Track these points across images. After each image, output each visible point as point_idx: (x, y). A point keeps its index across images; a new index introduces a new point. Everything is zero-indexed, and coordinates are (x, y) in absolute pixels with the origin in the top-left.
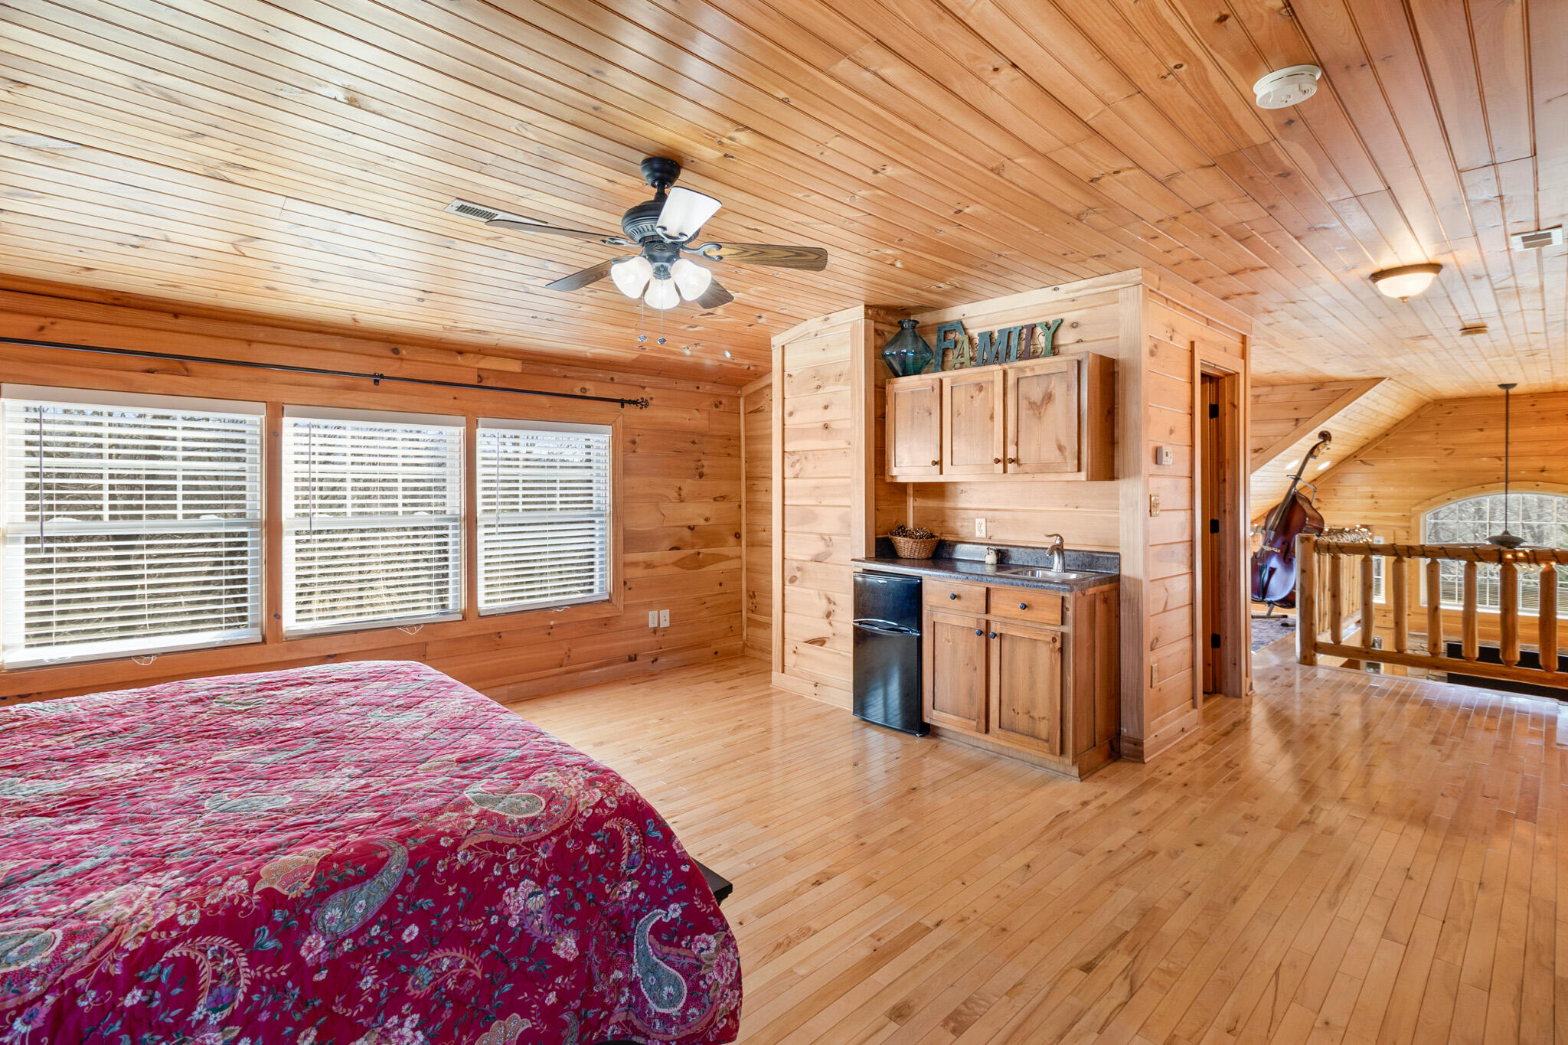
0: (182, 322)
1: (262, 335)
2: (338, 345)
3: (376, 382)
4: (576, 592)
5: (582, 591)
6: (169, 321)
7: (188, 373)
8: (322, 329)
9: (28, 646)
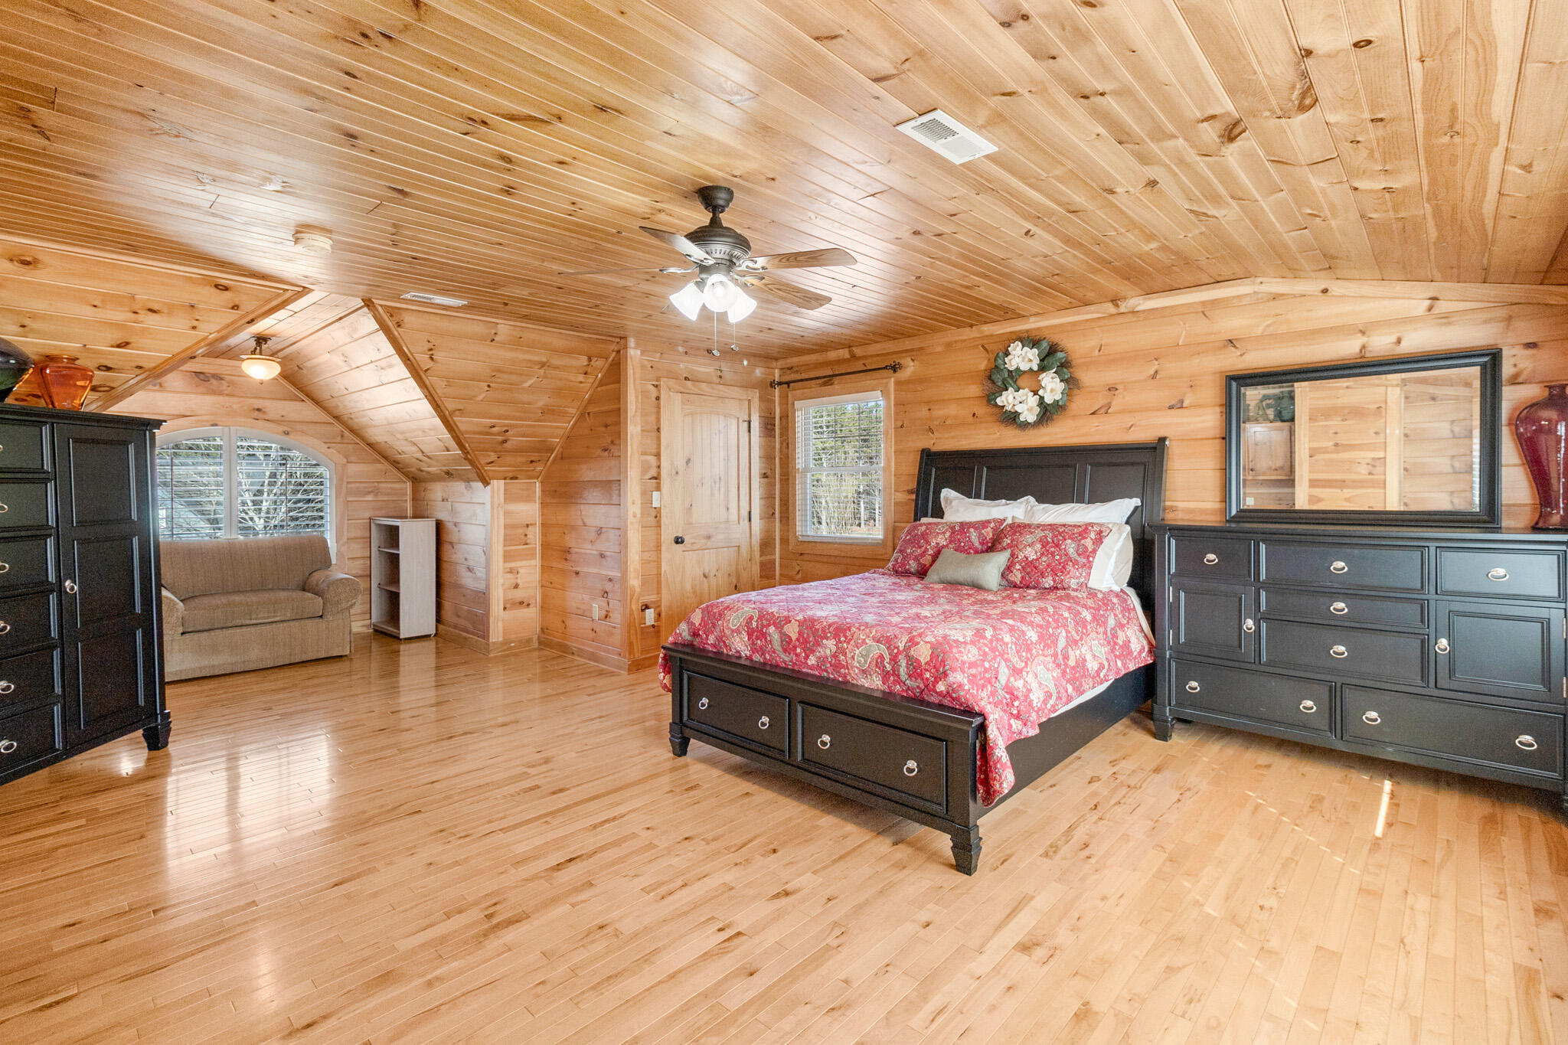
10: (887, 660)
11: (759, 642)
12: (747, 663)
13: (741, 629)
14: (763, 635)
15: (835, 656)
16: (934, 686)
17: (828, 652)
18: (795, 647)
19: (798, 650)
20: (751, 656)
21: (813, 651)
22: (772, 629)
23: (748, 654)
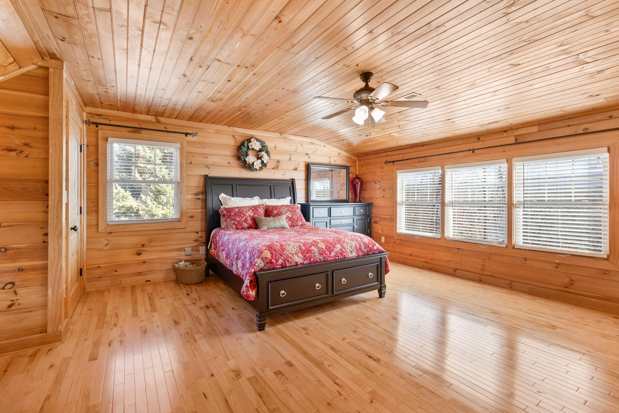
0: (424, 148)
1: (440, 145)
2: (460, 142)
3: (473, 152)
4: (584, 249)
5: (589, 249)
6: (422, 148)
7: (426, 161)
8: (455, 138)
9: (406, 229)
10: (358, 245)
11: (308, 255)
12: (302, 266)
13: (297, 252)
14: (309, 251)
15: (341, 250)
16: (373, 248)
17: (338, 249)
18: (325, 251)
19: (327, 252)
20: (303, 262)
21: (332, 251)
22: (313, 248)
23: (302, 262)
